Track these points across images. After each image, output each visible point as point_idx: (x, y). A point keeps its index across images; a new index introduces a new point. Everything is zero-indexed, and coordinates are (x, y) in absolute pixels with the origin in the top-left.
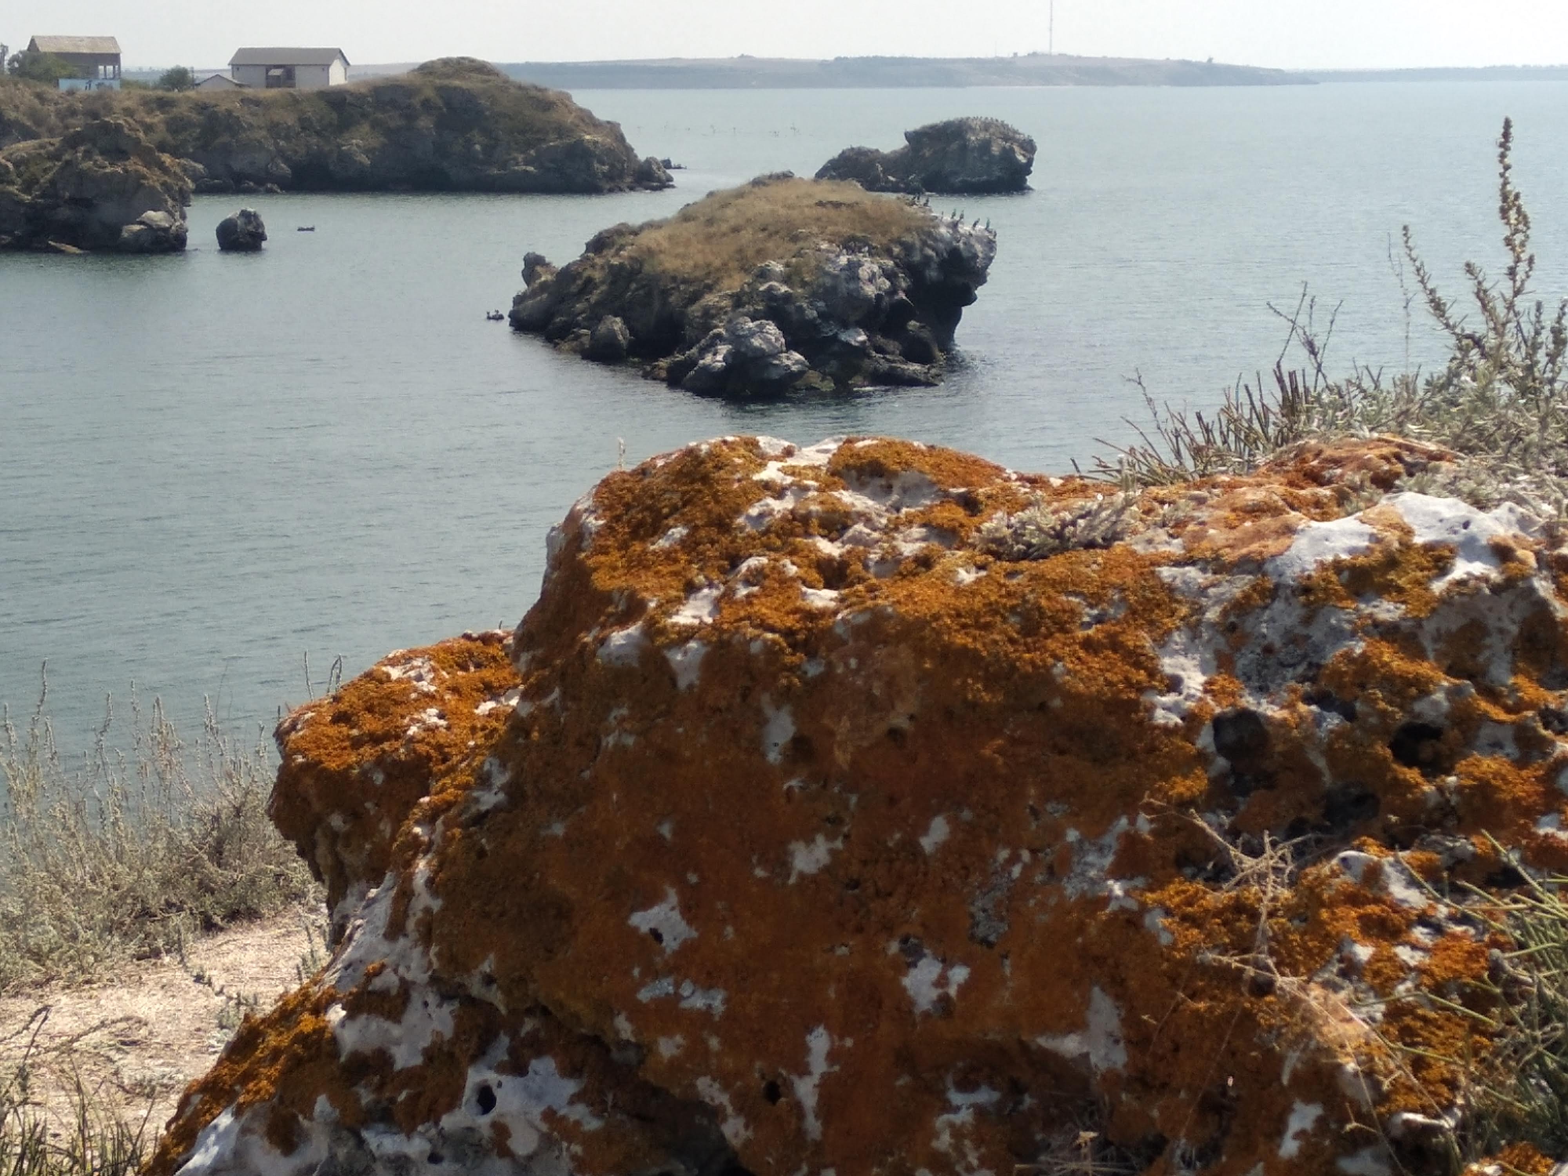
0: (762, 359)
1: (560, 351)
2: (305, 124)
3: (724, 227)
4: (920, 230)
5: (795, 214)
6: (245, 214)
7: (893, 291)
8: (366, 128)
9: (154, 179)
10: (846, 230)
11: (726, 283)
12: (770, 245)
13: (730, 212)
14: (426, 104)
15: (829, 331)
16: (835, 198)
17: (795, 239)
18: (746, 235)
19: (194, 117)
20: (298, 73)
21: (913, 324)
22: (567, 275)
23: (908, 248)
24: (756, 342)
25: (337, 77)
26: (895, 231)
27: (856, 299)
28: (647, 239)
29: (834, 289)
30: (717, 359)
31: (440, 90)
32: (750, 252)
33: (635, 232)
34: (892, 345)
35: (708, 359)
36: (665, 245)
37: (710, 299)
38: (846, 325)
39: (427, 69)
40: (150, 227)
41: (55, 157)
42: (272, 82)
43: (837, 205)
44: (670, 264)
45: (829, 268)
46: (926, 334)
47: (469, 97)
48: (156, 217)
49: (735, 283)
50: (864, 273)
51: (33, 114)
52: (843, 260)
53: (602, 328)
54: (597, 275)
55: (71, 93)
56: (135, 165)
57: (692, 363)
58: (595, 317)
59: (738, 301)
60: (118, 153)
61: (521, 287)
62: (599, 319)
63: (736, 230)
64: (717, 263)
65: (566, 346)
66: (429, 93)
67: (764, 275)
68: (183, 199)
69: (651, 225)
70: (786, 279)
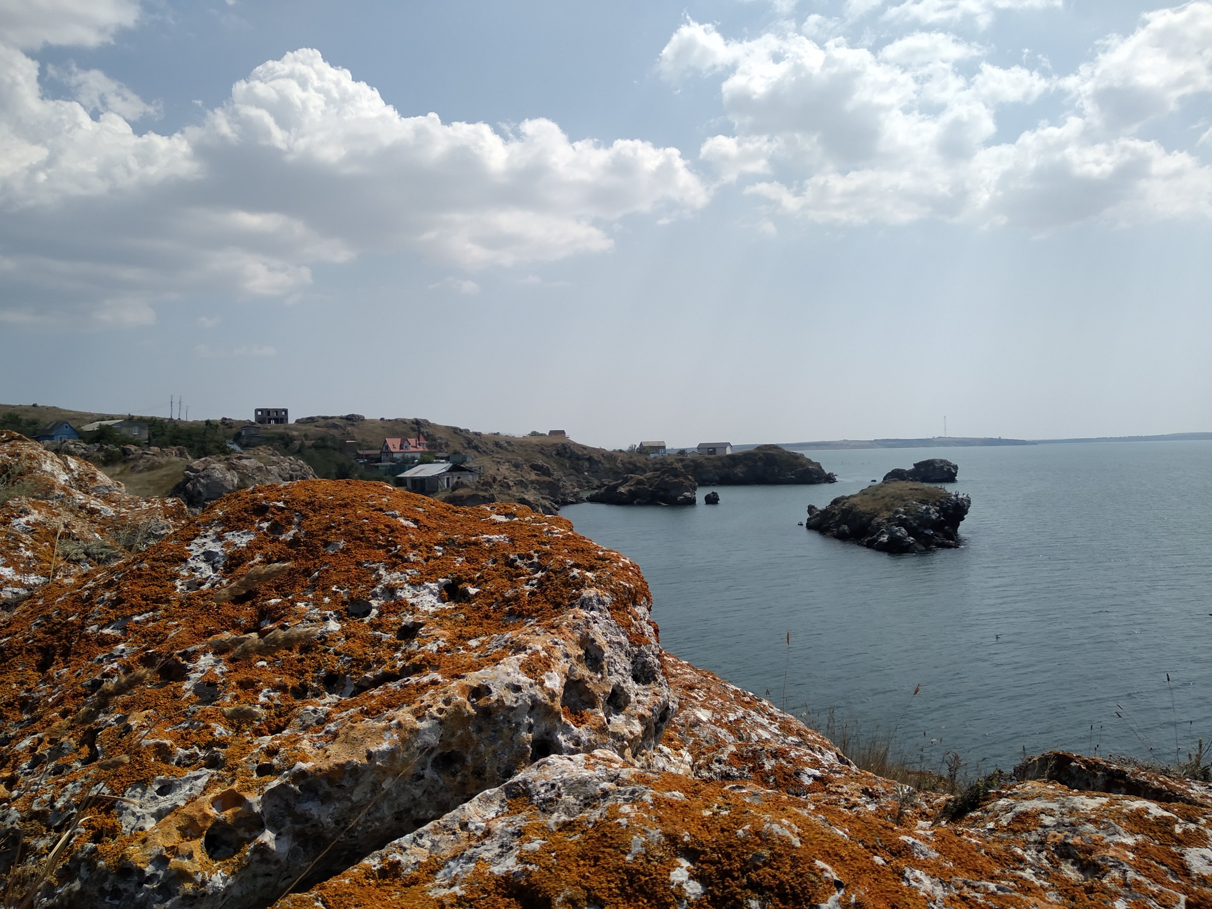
0: (900, 539)
1: (827, 537)
2: (724, 465)
3: (879, 497)
4: (945, 497)
5: (903, 492)
6: (713, 493)
7: (939, 517)
8: (741, 466)
9: (687, 483)
10: (921, 497)
11: (881, 515)
12: (895, 502)
13: (880, 492)
14: (760, 458)
15: (921, 530)
16: (915, 487)
17: (904, 500)
18: (887, 499)
19: (692, 464)
20: (718, 451)
21: (946, 527)
22: (824, 512)
23: (942, 503)
24: (899, 534)
25: (729, 451)
26: (937, 498)
27: (930, 520)
28: (852, 500)
29: (922, 517)
30: (884, 538)
31: (764, 454)
32: (889, 504)
33: (848, 498)
34: (940, 535)
35: (882, 539)
36: (859, 502)
37: (879, 520)
38: (926, 528)
39: (760, 448)
40: (686, 497)
41: (658, 477)
42: (710, 453)
43: (916, 489)
44: (862, 508)
45: (919, 510)
46: (950, 531)
47: (773, 456)
48: (687, 494)
49: (886, 515)
50: (931, 512)
51: (645, 464)
52: (924, 507)
53: (841, 529)
54: (836, 512)
55: (655, 458)
56: (681, 479)
57: (875, 540)
58: (838, 526)
59: (889, 520)
60: (676, 476)
61: (808, 516)
62: (839, 526)
63: (883, 497)
64: (878, 508)
65: (828, 534)
66: (761, 455)
67: (897, 512)
68: (695, 489)
69: (852, 496)
70: (905, 514)
